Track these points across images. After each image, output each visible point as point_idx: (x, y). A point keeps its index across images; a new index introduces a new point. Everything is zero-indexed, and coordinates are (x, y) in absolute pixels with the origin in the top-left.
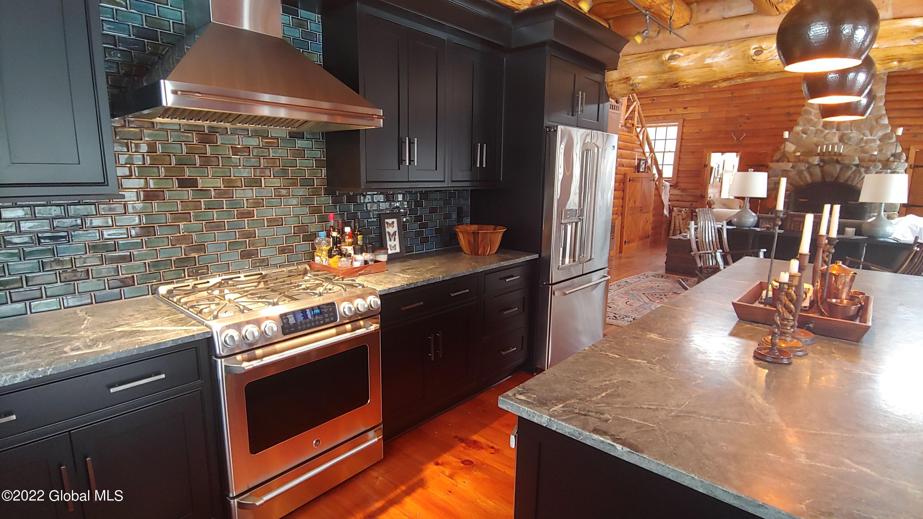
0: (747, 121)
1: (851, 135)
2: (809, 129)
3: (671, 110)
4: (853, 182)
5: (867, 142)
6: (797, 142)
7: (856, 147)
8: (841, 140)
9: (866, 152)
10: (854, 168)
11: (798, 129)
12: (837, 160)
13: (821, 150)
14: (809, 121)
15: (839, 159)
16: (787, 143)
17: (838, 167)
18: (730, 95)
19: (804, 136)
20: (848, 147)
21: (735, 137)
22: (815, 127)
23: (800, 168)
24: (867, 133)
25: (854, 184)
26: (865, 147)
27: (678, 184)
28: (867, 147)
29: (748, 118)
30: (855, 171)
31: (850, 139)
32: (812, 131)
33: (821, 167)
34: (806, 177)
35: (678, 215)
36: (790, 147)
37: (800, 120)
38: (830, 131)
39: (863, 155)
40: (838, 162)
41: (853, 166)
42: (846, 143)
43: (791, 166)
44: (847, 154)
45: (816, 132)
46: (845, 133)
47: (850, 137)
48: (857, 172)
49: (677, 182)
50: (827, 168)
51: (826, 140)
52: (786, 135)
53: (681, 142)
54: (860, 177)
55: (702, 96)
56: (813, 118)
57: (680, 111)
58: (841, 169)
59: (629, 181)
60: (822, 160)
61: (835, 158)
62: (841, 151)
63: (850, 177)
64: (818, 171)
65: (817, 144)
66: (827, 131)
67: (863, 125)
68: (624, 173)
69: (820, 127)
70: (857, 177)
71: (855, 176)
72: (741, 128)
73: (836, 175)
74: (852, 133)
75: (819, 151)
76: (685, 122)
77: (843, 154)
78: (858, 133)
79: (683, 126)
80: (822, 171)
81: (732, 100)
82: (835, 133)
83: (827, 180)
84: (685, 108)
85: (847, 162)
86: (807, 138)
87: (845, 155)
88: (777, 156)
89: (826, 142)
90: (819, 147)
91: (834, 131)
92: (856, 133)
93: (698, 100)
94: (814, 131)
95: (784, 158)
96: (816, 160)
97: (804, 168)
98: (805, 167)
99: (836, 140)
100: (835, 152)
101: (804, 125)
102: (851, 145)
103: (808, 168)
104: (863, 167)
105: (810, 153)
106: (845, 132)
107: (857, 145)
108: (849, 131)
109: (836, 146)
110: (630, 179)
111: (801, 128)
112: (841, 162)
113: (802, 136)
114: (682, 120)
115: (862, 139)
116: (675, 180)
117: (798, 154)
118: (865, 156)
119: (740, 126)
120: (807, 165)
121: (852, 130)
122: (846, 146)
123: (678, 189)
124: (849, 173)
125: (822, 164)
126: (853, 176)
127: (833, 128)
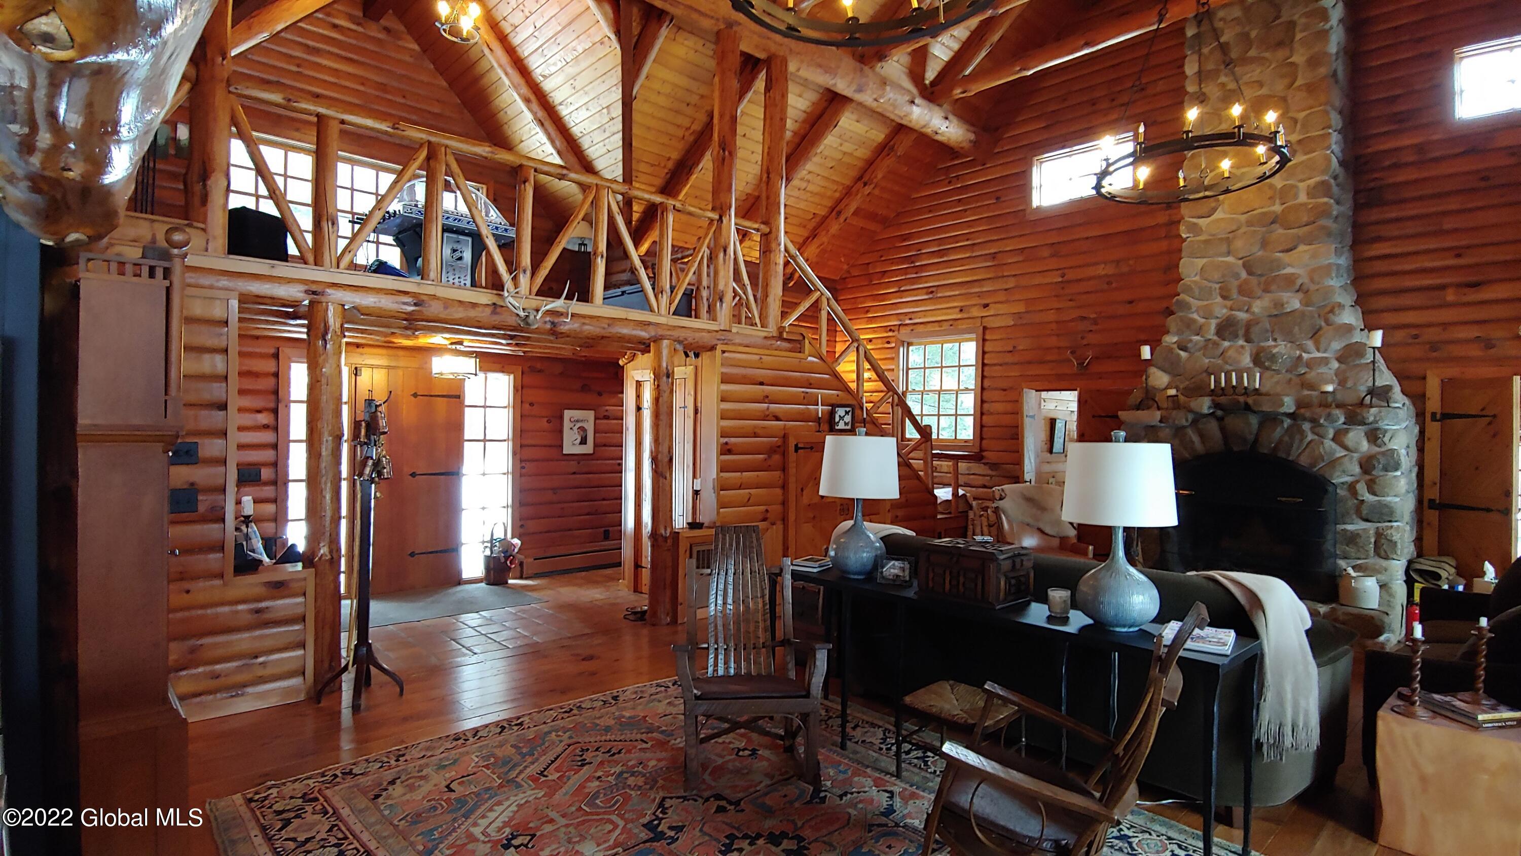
0: (1094, 328)
1: (1275, 351)
2: (1191, 341)
3: (961, 310)
4: (1289, 455)
5: (1310, 364)
6: (1172, 367)
7: (1289, 376)
8: (1257, 360)
9: (1312, 387)
10: (1287, 422)
11: (1170, 339)
12: (1246, 404)
13: (1217, 381)
14: (1189, 324)
15: (1250, 401)
16: (1153, 370)
17: (1254, 420)
18: (1060, 279)
19: (1182, 353)
20: (1272, 377)
21: (1077, 360)
22: (1202, 337)
23: (1177, 422)
24: (1310, 344)
25: (1291, 458)
26: (1308, 376)
27: (984, 454)
28: (1312, 376)
29: (1095, 322)
30: (1290, 427)
31: (1273, 358)
32: (1196, 343)
33: (1220, 419)
34: (1193, 442)
35: (981, 516)
36: (1159, 378)
37: (1172, 322)
38: (1232, 343)
39: (1306, 392)
40: (1247, 408)
41: (1284, 418)
42: (1267, 369)
43: (1159, 418)
44: (1272, 392)
45: (1205, 347)
46: (1263, 347)
47: (1274, 355)
48: (1295, 431)
49: (982, 450)
50: (1234, 423)
51: (1226, 363)
52: (1146, 352)
53: (983, 371)
54: (1301, 440)
55: (1011, 283)
56: (1195, 316)
57: (976, 312)
58: (1261, 424)
59: (796, 451)
60: (1216, 405)
61: (1242, 399)
62: (1257, 386)
63: (1280, 441)
64: (1213, 427)
65: (1210, 370)
66: (1226, 344)
67: (1296, 329)
68: (782, 434)
69: (1211, 334)
70: (1297, 442)
71: (1292, 438)
72: (1085, 342)
73: (1251, 438)
74: (1276, 346)
75: (1212, 387)
76: (987, 332)
77: (1264, 390)
78: (1289, 345)
79: (984, 340)
80: (1222, 429)
81: (1063, 288)
82: (1242, 347)
83: (1235, 449)
84: (986, 306)
85: (1266, 408)
86: (1188, 359)
87: (1267, 394)
88: (1137, 396)
89: (1228, 367)
90: (1213, 377)
91: (1241, 342)
92: (1285, 346)
93: (1006, 290)
94: (1202, 344)
95: (1149, 399)
96: (1204, 405)
97: (1184, 423)
98: (1187, 420)
99: (1246, 360)
100: (1246, 388)
101: (1179, 332)
102: (1278, 372)
103: (1195, 422)
104: (1305, 419)
105: (1197, 389)
106: (1262, 344)
107: (1291, 372)
108: (1271, 343)
109: (1245, 375)
110: (796, 446)
111: (1175, 339)
112: (1256, 409)
113: (1179, 355)
114: (981, 328)
115: (1300, 357)
116: (978, 444)
117: (1172, 392)
118: (1310, 396)
119: (1082, 338)
120: (1190, 417)
121: (1275, 340)
122: (1268, 374)
123: (984, 464)
124: (1278, 432)
125: (1219, 413)
126: (1286, 438)
127: (1236, 336)
